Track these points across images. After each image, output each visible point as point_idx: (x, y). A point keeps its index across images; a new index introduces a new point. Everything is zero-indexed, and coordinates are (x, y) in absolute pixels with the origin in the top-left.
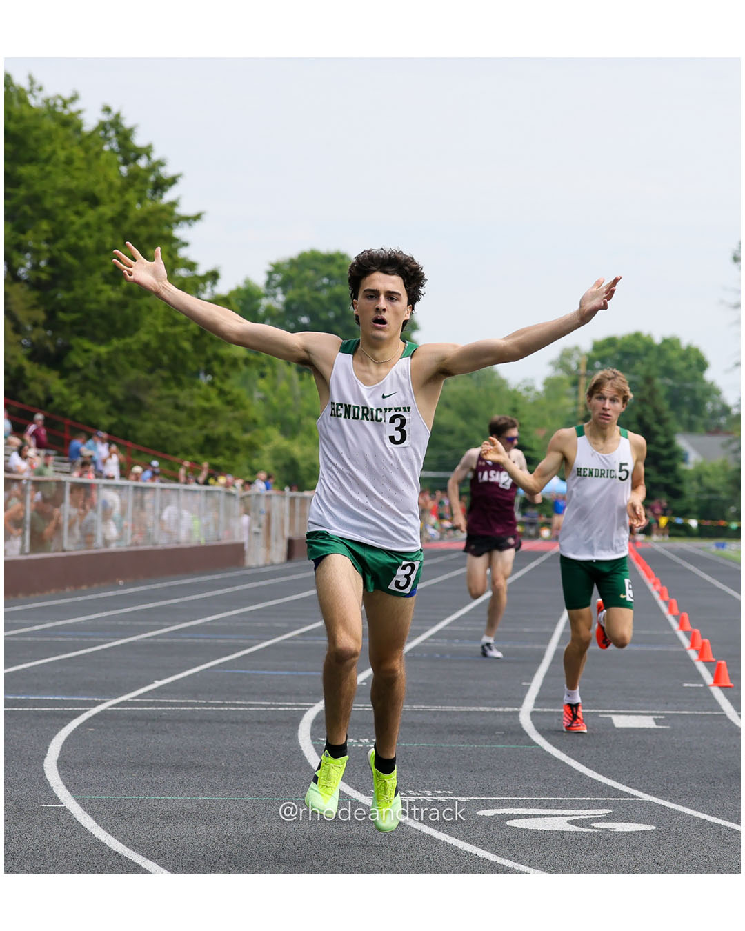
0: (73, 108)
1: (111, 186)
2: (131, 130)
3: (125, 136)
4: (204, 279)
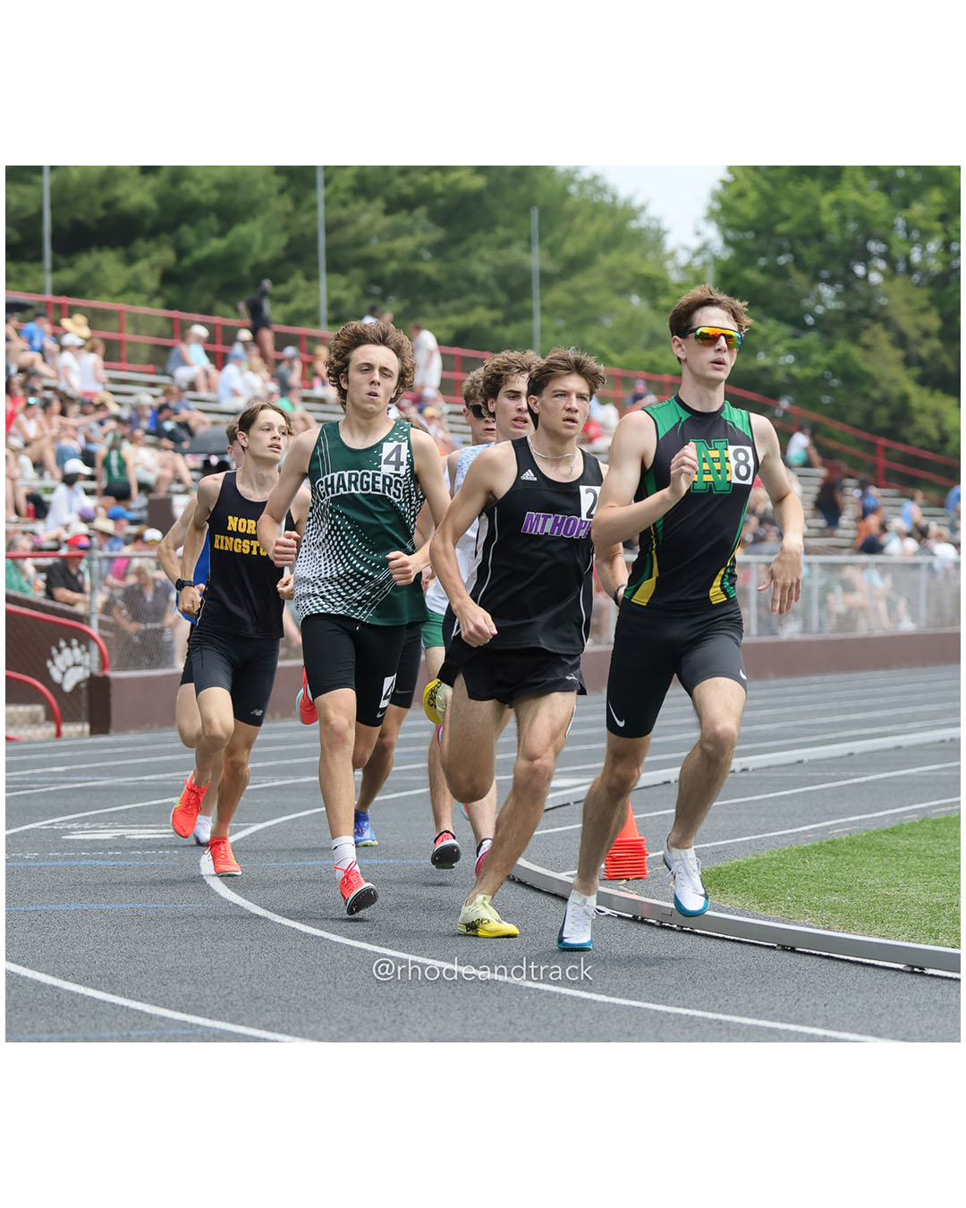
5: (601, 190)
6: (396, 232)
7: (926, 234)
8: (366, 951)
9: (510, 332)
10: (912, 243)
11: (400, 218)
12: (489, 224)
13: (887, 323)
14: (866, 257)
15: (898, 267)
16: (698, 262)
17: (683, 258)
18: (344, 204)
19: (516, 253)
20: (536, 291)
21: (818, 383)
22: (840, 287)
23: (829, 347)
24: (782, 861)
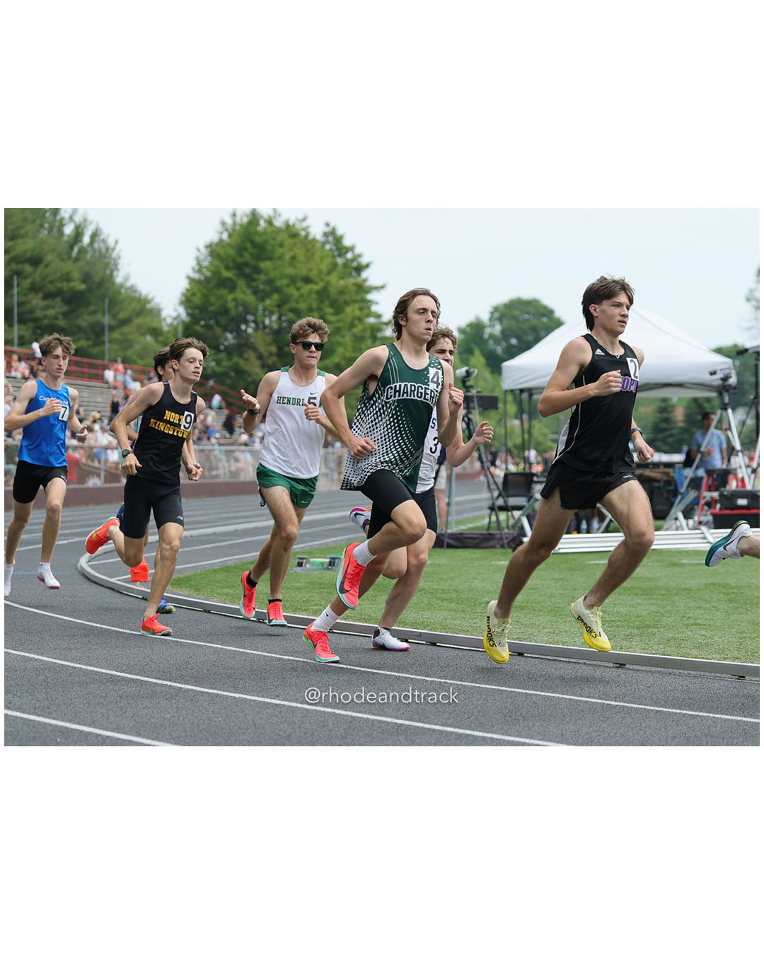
0: (305, 224)
1: (321, 272)
2: (341, 237)
3: (338, 240)
5: (135, 291)
6: (47, 307)
7: (271, 313)
8: (29, 611)
9: (95, 351)
10: (265, 316)
11: (49, 302)
12: (87, 304)
13: (255, 349)
14: (246, 322)
15: (259, 326)
16: (175, 323)
17: (169, 321)
18: (26, 295)
19: (99, 317)
20: (107, 333)
21: (225, 374)
22: (235, 333)
23: (230, 359)
24: (206, 574)
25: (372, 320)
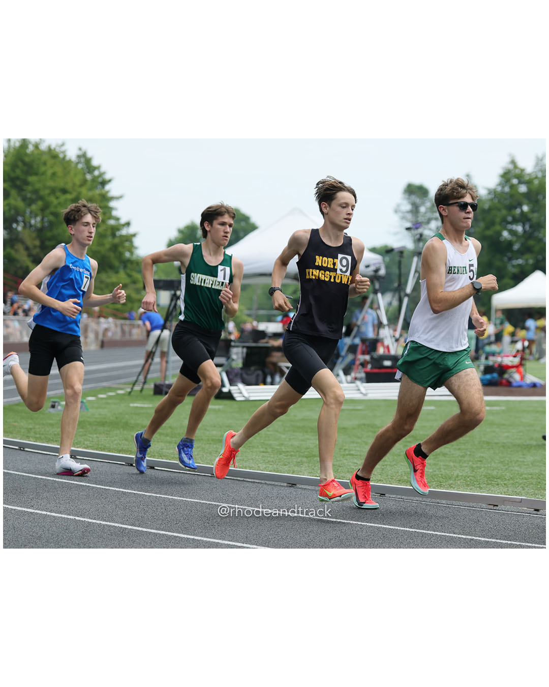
1: (74, 185)
4: (124, 225)
7: (36, 216)
10: (31, 217)
13: (23, 243)
14: (17, 222)
15: (27, 225)
22: (8, 230)
25: (112, 222)
